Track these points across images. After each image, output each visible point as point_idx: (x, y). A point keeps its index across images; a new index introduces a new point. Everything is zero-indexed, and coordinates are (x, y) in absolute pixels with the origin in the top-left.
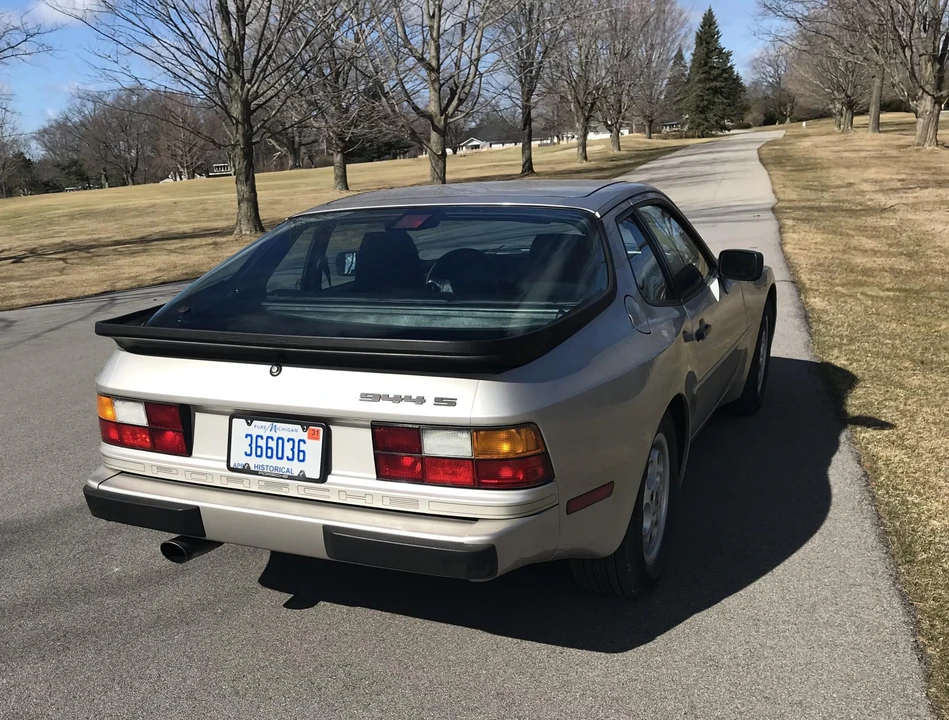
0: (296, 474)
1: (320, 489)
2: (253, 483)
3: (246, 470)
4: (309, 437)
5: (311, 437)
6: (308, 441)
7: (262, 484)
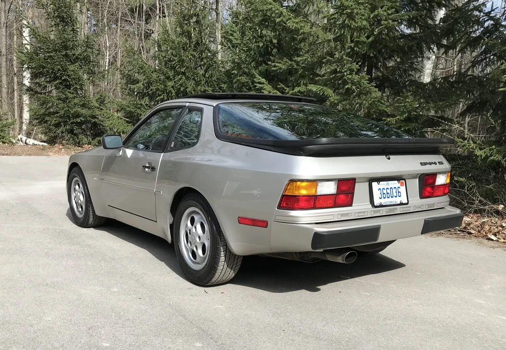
0: (399, 203)
1: (408, 207)
2: (383, 211)
3: (381, 206)
4: (401, 185)
5: (402, 185)
6: (400, 187)
7: (387, 210)
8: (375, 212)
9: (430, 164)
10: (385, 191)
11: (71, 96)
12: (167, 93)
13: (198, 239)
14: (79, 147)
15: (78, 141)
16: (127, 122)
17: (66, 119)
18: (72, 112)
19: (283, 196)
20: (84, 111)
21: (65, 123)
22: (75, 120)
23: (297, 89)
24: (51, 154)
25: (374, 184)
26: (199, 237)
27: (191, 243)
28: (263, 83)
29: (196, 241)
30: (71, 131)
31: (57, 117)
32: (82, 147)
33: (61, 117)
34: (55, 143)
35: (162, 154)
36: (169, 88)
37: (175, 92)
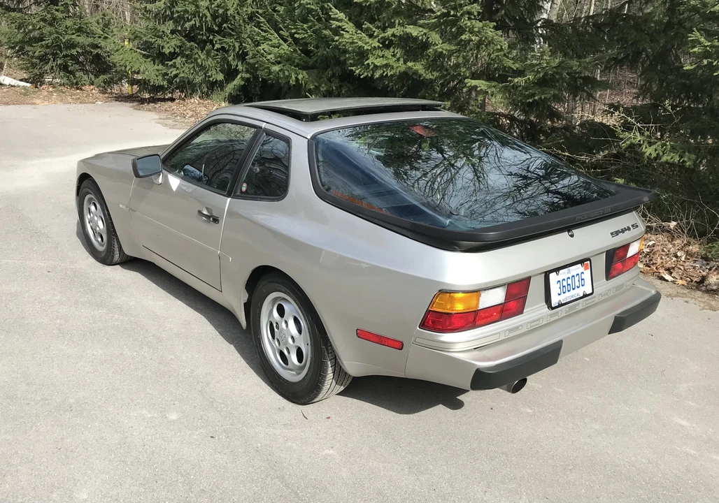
0: (582, 295)
1: (592, 298)
2: (563, 312)
3: (560, 305)
5: (586, 269)
6: (585, 272)
7: (567, 309)
8: (551, 315)
9: (623, 231)
10: (565, 283)
11: (60, 15)
12: (199, 16)
13: (290, 340)
14: (77, 89)
15: (75, 81)
16: (144, 55)
17: (55, 50)
18: (64, 41)
19: (428, 312)
20: (82, 39)
21: (55, 55)
22: (69, 52)
23: (390, 32)
24: (38, 101)
25: (553, 276)
26: (292, 337)
27: (278, 340)
28: (341, 21)
29: (287, 342)
30: (64, 68)
31: (42, 46)
32: (81, 89)
33: (47, 47)
34: (42, 83)
35: (229, 199)
36: (203, 11)
37: (211, 15)
